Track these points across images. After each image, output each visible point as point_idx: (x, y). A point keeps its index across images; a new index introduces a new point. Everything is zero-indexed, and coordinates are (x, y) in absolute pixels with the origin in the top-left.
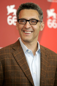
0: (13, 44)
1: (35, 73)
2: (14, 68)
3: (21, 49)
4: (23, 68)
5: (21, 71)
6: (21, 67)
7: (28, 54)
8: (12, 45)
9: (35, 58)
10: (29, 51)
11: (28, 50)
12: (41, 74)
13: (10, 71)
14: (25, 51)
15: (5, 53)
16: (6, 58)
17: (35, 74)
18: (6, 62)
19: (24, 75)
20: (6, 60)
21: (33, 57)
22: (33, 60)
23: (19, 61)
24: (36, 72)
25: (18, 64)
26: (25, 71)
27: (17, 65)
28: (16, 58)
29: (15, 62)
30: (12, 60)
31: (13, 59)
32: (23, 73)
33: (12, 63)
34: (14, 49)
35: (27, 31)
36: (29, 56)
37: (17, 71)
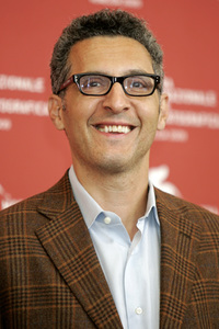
0: (44, 195)
1: (140, 311)
2: (44, 293)
3: (75, 213)
4: (81, 292)
5: (74, 306)
6: (74, 289)
7: (105, 231)
8: (37, 196)
9: (137, 249)
10: (108, 220)
11: (102, 216)
12: (161, 316)
13: (28, 308)
14: (89, 221)
15: (6, 232)
16: (8, 257)
17: (138, 317)
18: (9, 272)
19: (87, 322)
20: (8, 263)
21: (130, 245)
22: (128, 255)
23: (65, 264)
24: (144, 308)
25: (62, 277)
26: (90, 307)
27: (56, 284)
28: (54, 251)
29: (49, 270)
30: (34, 264)
31: (41, 256)
32: (84, 316)
33: (37, 275)
34: (44, 215)
35: (112, 125)
36: (111, 241)
37: (57, 309)
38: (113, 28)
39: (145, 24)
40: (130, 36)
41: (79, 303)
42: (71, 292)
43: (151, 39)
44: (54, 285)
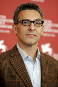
2: (12, 77)
4: (22, 77)
5: (20, 81)
6: (20, 76)
10: (29, 58)
13: (8, 81)
14: (24, 58)
16: (3, 67)
17: (37, 84)
18: (3, 71)
19: (24, 85)
20: (3, 69)
21: (34, 65)
22: (34, 68)
23: (18, 69)
25: (17, 73)
26: (25, 81)
27: (15, 74)
28: (15, 66)
29: (13, 71)
30: (9, 69)
31: (11, 67)
32: (23, 83)
33: (10, 72)
37: (16, 81)
38: (32, 8)
39: (40, 7)
40: (36, 10)
41: (22, 80)
42: (19, 77)
43: (41, 11)
44: (15, 75)
